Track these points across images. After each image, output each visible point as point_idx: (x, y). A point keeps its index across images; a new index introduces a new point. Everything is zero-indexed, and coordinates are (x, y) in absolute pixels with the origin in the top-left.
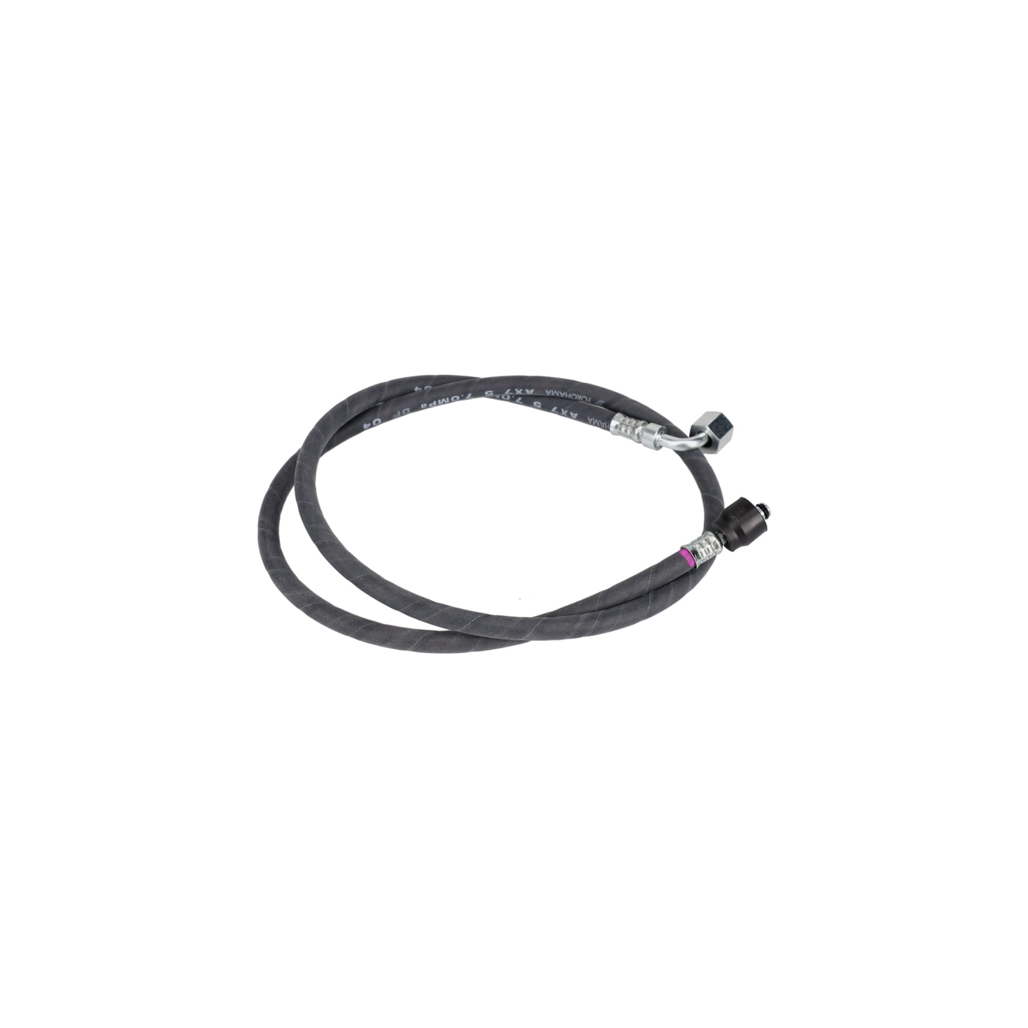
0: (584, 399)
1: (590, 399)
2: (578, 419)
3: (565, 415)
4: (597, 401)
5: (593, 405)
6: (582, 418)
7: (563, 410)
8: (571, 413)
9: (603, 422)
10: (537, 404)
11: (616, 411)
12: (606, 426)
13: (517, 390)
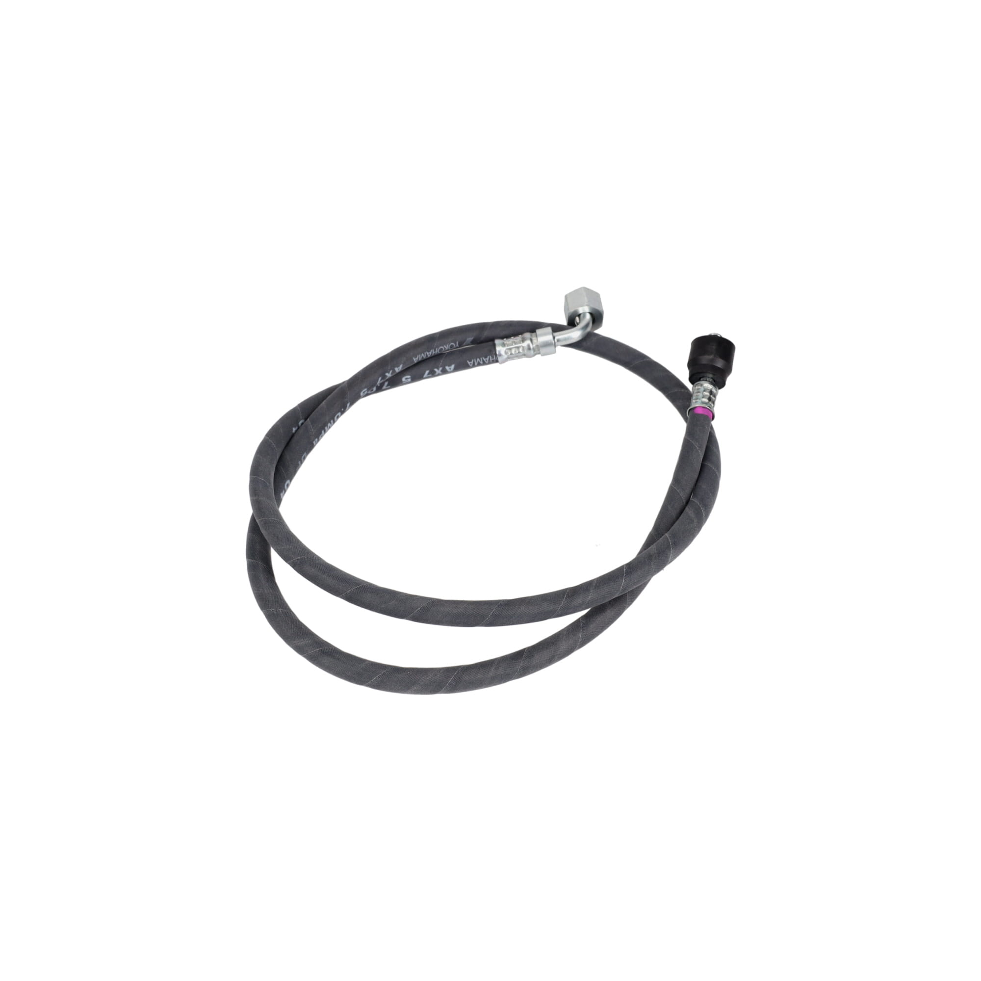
0: (452, 346)
1: (457, 343)
2: (457, 369)
3: (440, 373)
4: (465, 341)
5: (463, 348)
6: (462, 366)
7: (436, 370)
8: (447, 368)
9: (486, 357)
10: (406, 379)
11: (491, 340)
12: (491, 359)
13: (387, 374)
